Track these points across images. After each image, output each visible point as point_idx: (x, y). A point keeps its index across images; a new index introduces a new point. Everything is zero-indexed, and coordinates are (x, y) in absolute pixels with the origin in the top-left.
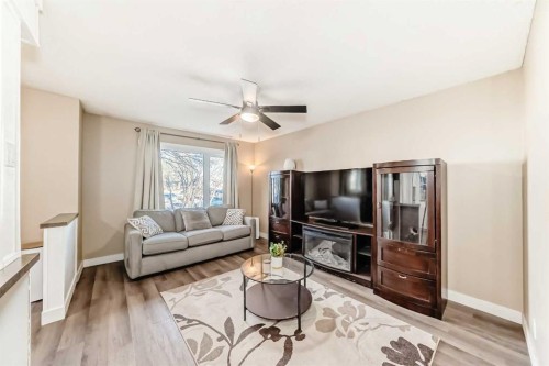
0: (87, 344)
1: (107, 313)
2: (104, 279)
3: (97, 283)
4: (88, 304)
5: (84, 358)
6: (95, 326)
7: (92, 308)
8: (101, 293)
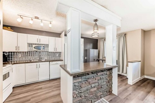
0: (132, 92)
1: (142, 91)
2: (148, 83)
3: (145, 83)
4: (139, 86)
5: (130, 94)
6: (137, 91)
7: (139, 87)
8: (144, 86)
